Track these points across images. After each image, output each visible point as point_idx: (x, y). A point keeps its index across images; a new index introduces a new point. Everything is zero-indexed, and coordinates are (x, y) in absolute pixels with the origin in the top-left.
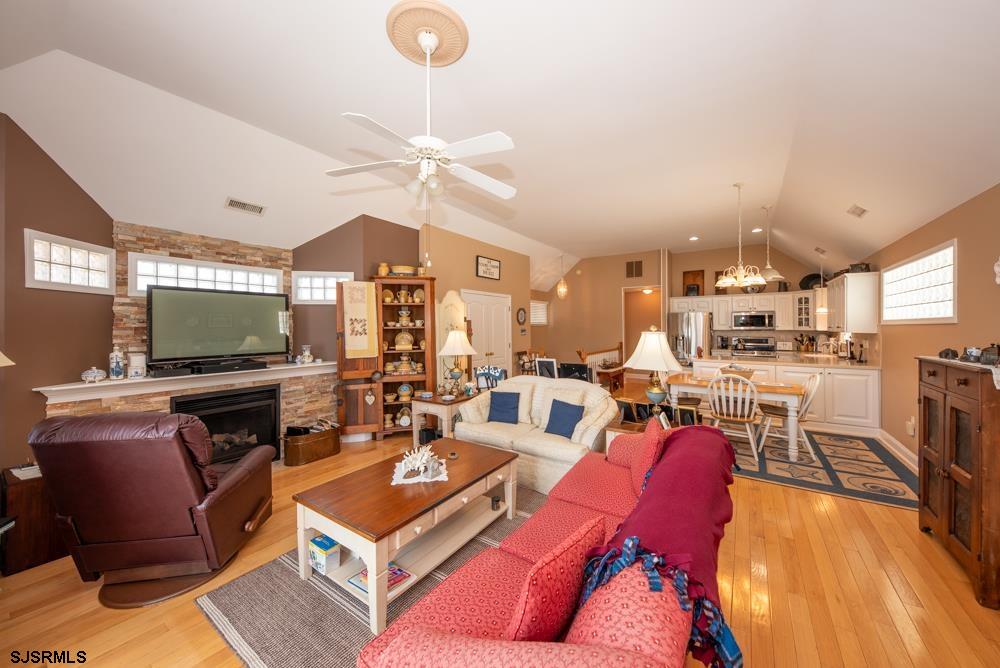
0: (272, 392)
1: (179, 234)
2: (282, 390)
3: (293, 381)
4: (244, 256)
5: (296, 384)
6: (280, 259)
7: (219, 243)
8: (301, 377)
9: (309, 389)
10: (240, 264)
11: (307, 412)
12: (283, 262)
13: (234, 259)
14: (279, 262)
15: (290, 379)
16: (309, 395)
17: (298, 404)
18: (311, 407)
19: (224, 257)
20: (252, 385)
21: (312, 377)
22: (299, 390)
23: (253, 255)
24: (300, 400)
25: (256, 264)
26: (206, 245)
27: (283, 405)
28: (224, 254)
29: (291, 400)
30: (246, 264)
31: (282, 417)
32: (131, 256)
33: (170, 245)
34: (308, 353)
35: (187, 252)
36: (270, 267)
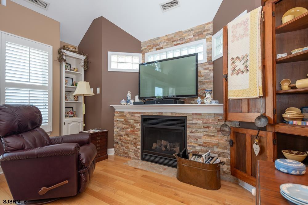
0: (181, 121)
1: (158, 38)
2: (188, 122)
3: (195, 117)
4: (183, 39)
5: (197, 119)
6: (204, 31)
7: (173, 36)
8: (200, 114)
9: (206, 125)
10: (182, 43)
11: (205, 143)
12: (206, 33)
13: (179, 42)
14: (203, 33)
15: (193, 114)
16: (207, 130)
17: (199, 135)
18: (208, 140)
19: (175, 43)
20: (170, 115)
21: (209, 115)
22: (200, 124)
23: (189, 35)
24: (199, 132)
25: (190, 40)
26: (168, 40)
27: (188, 133)
28: (175, 41)
29: (193, 130)
30: (186, 42)
31: (188, 141)
32: (146, 54)
33: (156, 45)
34: (208, 95)
35: (161, 46)
36: (199, 39)
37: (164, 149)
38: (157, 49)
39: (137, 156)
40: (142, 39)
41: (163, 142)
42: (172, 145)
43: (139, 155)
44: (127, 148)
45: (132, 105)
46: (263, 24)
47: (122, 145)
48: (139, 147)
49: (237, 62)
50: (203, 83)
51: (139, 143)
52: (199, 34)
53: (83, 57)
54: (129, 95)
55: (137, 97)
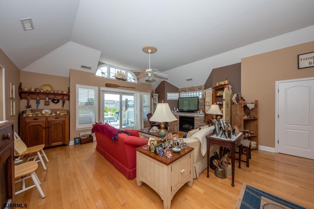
0: (193, 118)
1: (185, 88)
2: (195, 119)
4: (194, 89)
5: (198, 118)
7: (191, 88)
8: (198, 116)
9: (200, 120)
12: (202, 88)
15: (196, 116)
17: (198, 123)
19: (192, 90)
20: (189, 116)
21: (202, 117)
25: (197, 90)
27: (195, 122)
29: (197, 121)
30: (195, 91)
32: (181, 93)
33: (184, 90)
34: (201, 111)
35: (187, 91)
36: (200, 90)
37: (187, 127)
38: (185, 92)
39: (177, 129)
40: (179, 87)
41: (187, 125)
42: (190, 126)
43: (178, 129)
44: (174, 127)
45: (176, 112)
46: (213, 95)
47: (172, 126)
48: (178, 126)
49: (207, 103)
50: (201, 106)
51: (179, 125)
52: (200, 89)
53: (158, 94)
54: (175, 108)
55: (177, 109)
